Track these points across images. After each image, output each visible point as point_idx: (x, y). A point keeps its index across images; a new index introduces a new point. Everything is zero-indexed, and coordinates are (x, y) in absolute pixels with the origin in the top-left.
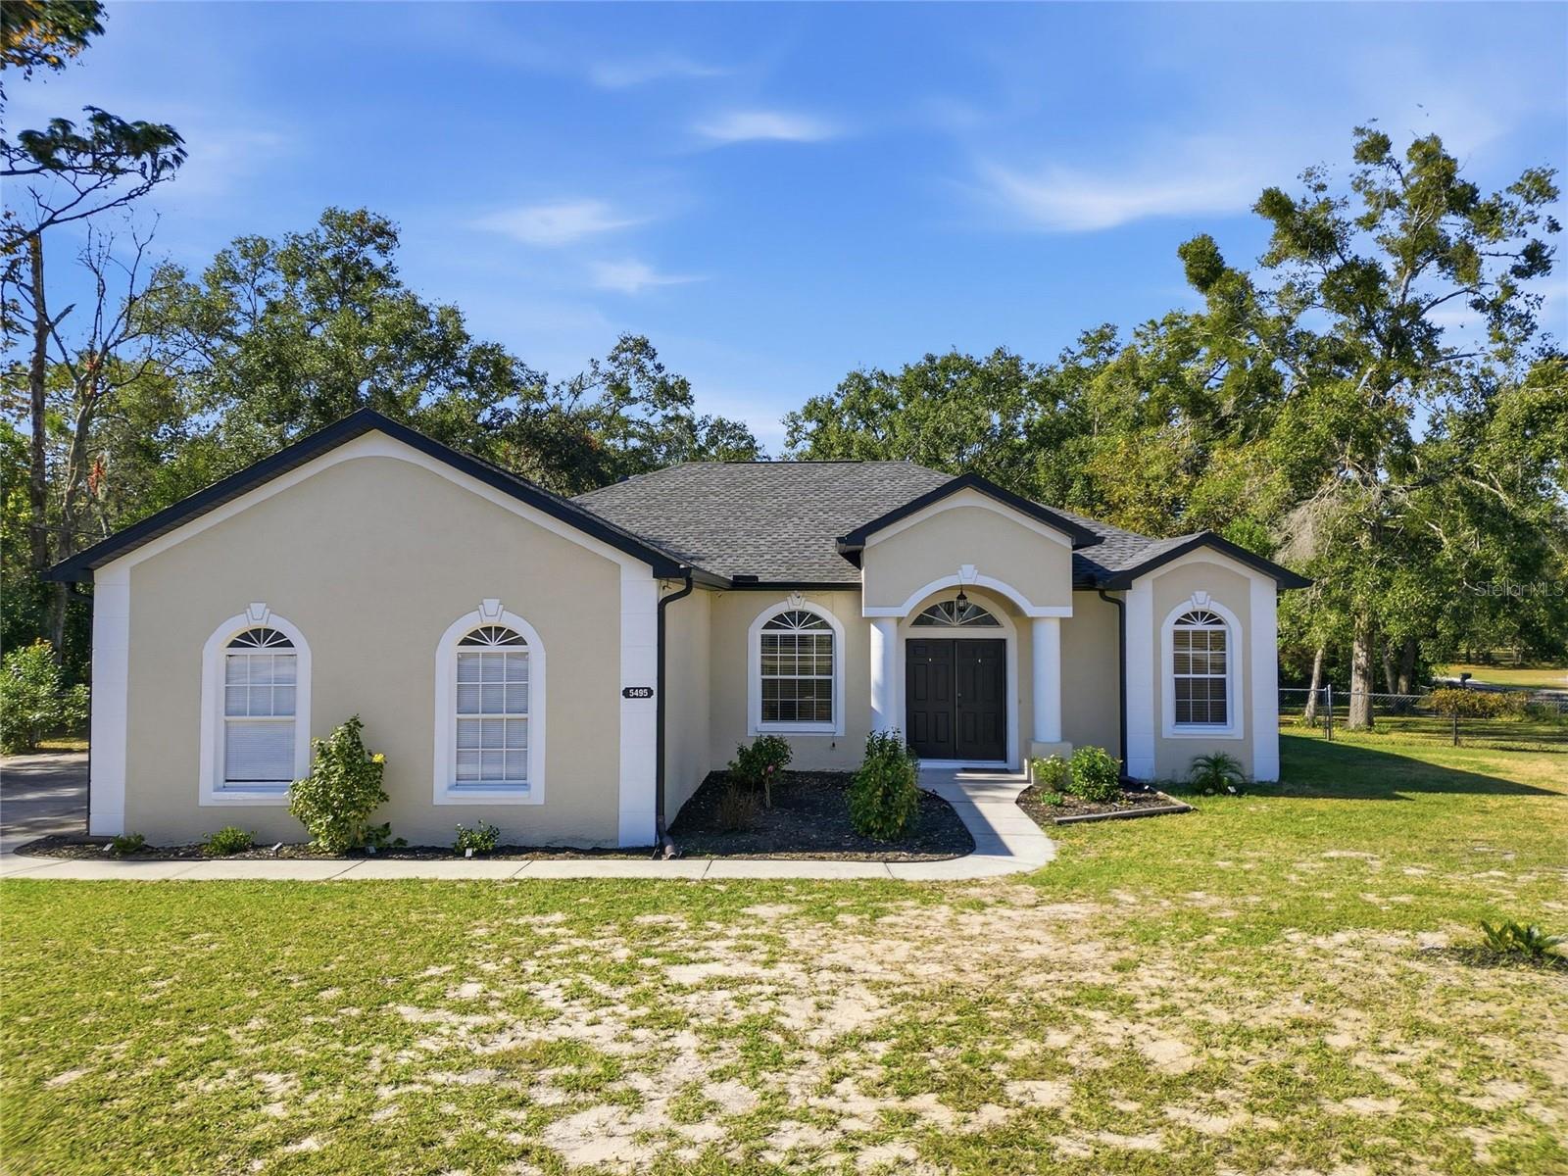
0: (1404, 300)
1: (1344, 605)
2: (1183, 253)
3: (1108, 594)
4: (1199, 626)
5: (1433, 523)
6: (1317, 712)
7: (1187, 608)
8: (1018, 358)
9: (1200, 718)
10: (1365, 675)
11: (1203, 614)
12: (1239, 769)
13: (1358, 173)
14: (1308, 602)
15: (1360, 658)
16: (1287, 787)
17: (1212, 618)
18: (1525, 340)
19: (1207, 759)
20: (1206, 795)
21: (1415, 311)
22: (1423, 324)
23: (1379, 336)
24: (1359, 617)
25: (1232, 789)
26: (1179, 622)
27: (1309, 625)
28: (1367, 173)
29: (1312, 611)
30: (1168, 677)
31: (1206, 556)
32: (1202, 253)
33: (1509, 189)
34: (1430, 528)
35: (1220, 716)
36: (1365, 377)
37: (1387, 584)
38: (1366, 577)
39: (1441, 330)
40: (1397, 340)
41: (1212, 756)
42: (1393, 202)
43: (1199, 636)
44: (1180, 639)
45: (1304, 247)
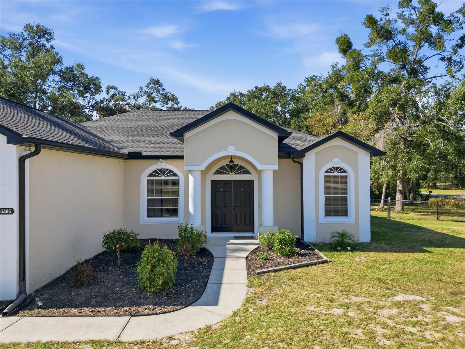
0: (416, 57)
1: (394, 168)
2: (338, 41)
3: (295, 160)
4: (336, 173)
5: (426, 137)
6: (384, 205)
7: (330, 165)
8: (285, 87)
9: (336, 214)
10: (401, 193)
11: (338, 168)
12: (353, 238)
13: (400, 12)
14: (381, 167)
15: (399, 186)
16: (374, 245)
17: (341, 170)
18: (460, 71)
19: (339, 233)
20: (337, 251)
21: (420, 62)
22: (423, 66)
23: (407, 71)
24: (399, 172)
25: (349, 248)
26: (327, 172)
27: (382, 175)
28: (403, 12)
29: (383, 170)
30: (322, 196)
31: (338, 142)
32: (344, 40)
33: (457, 12)
34: (425, 139)
35: (345, 213)
36: (403, 85)
37: (410, 160)
38: (402, 157)
39: (429, 68)
40: (414, 72)
41: (341, 232)
42: (412, 22)
43: (336, 178)
44: (327, 179)
45: (381, 37)
